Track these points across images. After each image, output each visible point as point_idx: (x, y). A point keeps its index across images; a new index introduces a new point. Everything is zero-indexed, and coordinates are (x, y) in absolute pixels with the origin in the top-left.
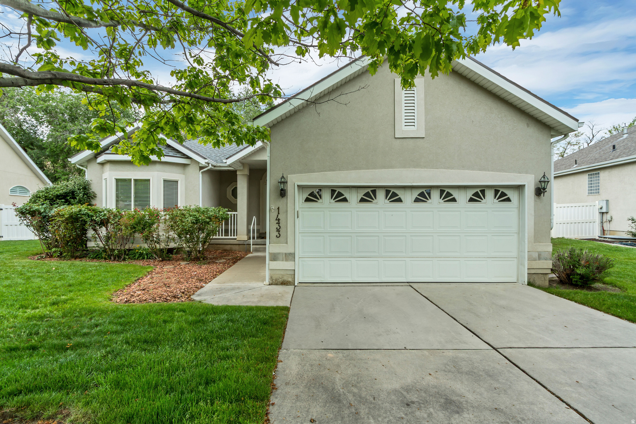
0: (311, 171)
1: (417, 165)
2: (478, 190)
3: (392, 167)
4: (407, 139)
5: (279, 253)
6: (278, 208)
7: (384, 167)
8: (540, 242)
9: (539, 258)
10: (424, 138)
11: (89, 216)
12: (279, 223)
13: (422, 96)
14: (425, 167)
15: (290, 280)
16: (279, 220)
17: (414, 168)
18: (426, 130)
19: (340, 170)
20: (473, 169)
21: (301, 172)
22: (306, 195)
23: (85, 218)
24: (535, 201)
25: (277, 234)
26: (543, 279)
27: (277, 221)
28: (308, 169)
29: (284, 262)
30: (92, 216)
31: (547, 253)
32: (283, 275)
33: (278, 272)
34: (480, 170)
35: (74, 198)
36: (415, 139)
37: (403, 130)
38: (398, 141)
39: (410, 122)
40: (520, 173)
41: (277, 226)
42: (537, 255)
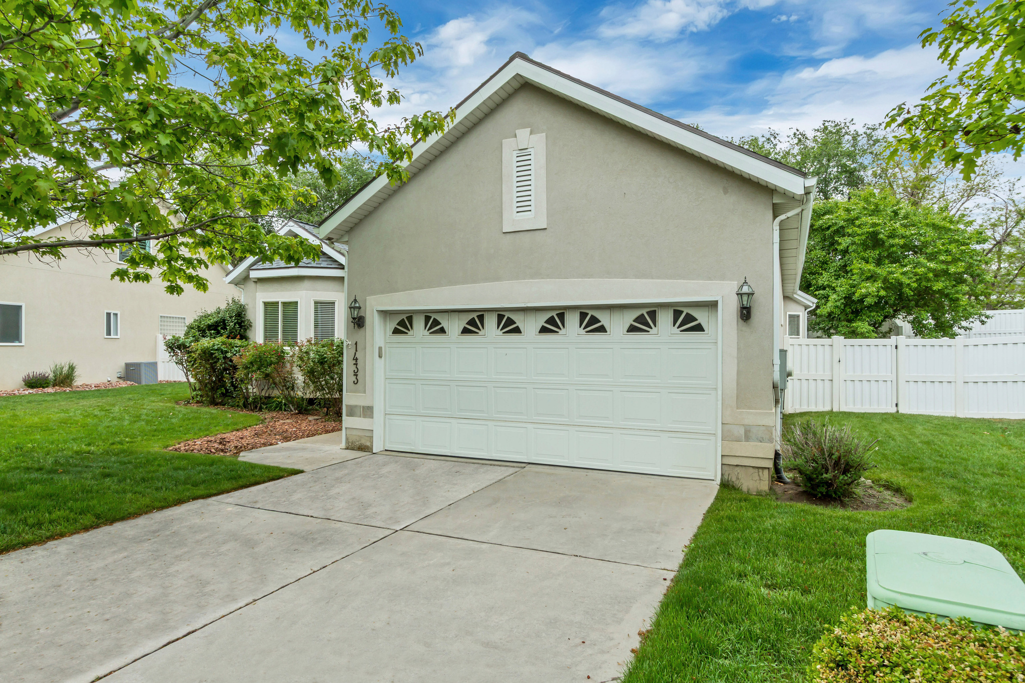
0: (393, 290)
1: (536, 274)
2: (644, 312)
3: (497, 279)
4: (521, 233)
5: (356, 406)
6: (356, 344)
7: (487, 280)
8: (750, 408)
9: (747, 438)
10: (546, 229)
11: (222, 352)
12: (356, 364)
13: (543, 160)
14: (548, 276)
15: (368, 444)
16: (357, 359)
17: (532, 278)
18: (549, 215)
19: (429, 287)
20: (625, 276)
21: (382, 292)
22: (393, 325)
23: (217, 354)
24: (739, 330)
25: (354, 378)
26: (757, 478)
27: (354, 362)
28: (391, 288)
29: (362, 419)
30: (226, 352)
31: (764, 428)
32: (361, 437)
33: (355, 433)
34: (637, 277)
35: (224, 328)
36: (532, 232)
37: (513, 220)
38: (508, 236)
39: (523, 206)
40: (710, 279)
41: (354, 368)
42: (742, 431)
